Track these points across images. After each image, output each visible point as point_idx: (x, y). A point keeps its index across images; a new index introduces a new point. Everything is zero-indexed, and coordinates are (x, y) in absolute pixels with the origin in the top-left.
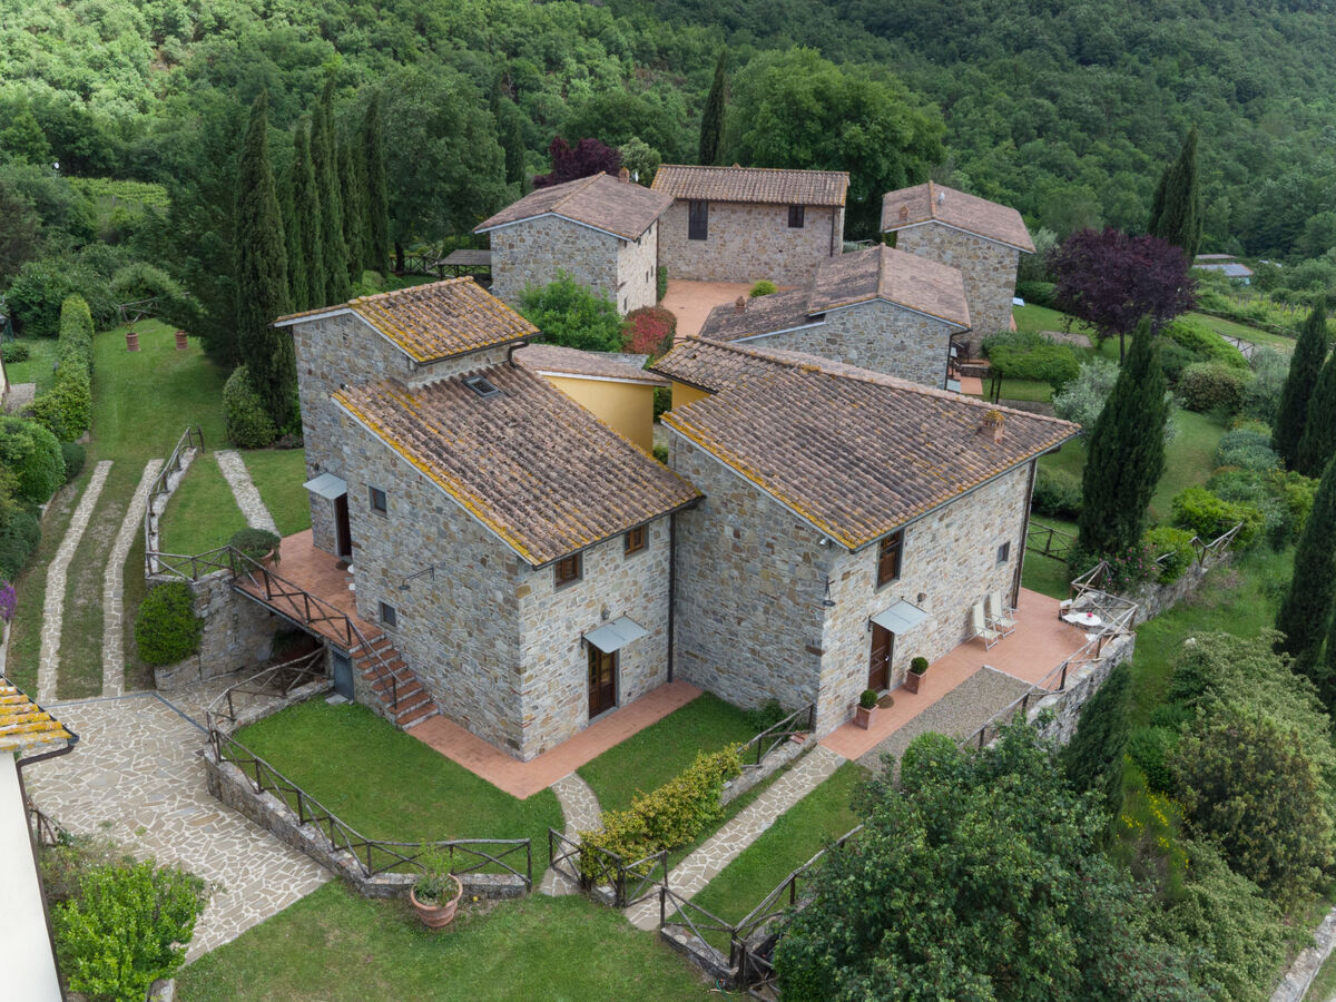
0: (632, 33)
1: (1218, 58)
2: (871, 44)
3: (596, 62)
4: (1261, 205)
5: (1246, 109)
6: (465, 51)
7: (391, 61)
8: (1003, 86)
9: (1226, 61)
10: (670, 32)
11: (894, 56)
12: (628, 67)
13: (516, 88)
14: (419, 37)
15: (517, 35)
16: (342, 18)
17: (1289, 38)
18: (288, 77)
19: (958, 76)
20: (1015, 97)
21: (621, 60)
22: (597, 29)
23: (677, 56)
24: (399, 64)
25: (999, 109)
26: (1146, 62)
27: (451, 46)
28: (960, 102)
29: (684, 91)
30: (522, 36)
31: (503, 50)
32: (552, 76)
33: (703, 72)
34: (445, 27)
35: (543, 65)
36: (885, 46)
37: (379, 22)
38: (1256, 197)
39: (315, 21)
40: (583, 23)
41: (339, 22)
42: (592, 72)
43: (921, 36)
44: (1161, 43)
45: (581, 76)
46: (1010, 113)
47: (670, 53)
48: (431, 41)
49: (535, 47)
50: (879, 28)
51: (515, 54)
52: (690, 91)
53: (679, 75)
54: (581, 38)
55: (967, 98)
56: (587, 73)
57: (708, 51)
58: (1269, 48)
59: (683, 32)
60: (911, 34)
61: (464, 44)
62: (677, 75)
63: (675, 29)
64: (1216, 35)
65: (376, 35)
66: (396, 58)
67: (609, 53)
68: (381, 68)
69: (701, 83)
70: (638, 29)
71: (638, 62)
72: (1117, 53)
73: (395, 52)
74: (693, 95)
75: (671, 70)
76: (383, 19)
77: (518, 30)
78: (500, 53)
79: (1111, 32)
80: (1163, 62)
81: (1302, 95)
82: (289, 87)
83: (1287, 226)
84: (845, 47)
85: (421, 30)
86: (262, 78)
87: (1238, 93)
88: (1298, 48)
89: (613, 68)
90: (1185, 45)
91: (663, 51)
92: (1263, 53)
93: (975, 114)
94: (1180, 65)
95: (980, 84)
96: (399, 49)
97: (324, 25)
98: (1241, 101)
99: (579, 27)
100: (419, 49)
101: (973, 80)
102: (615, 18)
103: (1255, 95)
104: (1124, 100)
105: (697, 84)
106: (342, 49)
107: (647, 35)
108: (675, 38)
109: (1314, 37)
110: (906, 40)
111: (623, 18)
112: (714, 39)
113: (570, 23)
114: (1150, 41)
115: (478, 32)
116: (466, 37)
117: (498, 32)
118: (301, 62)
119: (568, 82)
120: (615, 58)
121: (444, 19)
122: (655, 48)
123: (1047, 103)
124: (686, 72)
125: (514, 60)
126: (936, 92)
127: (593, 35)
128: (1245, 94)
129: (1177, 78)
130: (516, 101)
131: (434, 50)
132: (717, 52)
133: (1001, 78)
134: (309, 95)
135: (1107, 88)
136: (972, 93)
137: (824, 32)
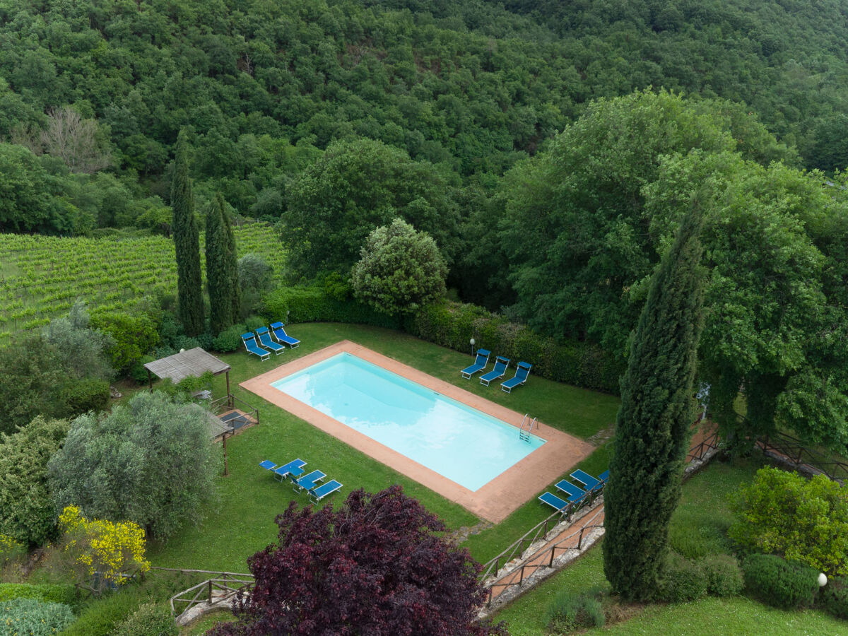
0: (343, 18)
1: (747, 25)
2: (510, 19)
3: (316, 42)
4: (816, 139)
5: (770, 60)
6: (210, 35)
7: (150, 45)
8: (620, 52)
9: (753, 27)
10: (372, 16)
11: (527, 27)
12: (341, 44)
13: (253, 65)
14: (173, 25)
15: (252, 21)
16: (108, 10)
17: (787, 10)
18: (60, 62)
19: (587, 45)
20: (631, 61)
21: (336, 39)
22: (316, 15)
23: (379, 35)
24: (156, 48)
25: (620, 70)
26: (700, 29)
27: (199, 31)
28: (591, 65)
29: (386, 63)
30: (256, 22)
31: (241, 33)
32: (281, 55)
33: (400, 47)
34: (194, 16)
35: (274, 46)
36: (521, 20)
37: (139, 13)
38: (812, 133)
39: (85, 14)
40: (305, 11)
41: (106, 13)
42: (313, 49)
43: (544, 13)
44: (708, 15)
45: (304, 52)
46: (629, 73)
47: (374, 33)
48: (183, 28)
49: (267, 31)
50: (513, 7)
51: (252, 37)
52: (391, 63)
53: (381, 50)
54: (304, 23)
55: (597, 62)
56: (309, 51)
57: (402, 31)
58: (775, 16)
59: (382, 16)
60: (536, 12)
61: (210, 29)
62: (379, 50)
63: (376, 14)
64: (740, 8)
65: (137, 23)
66: (153, 43)
67: (326, 34)
68: (142, 51)
69: (399, 56)
70: (347, 15)
71: (349, 40)
72: (680, 23)
73: (153, 37)
74: (393, 66)
75: (374, 46)
76: (143, 10)
77: (252, 17)
78: (239, 36)
79: (675, 8)
80: (711, 28)
81: (804, 50)
82: (60, 71)
83: (839, 155)
84: (493, 22)
85: (174, 18)
86: (35, 64)
87: (763, 49)
88: (794, 16)
89: (331, 47)
90: (725, 16)
91: (368, 31)
92: (773, 21)
93: (603, 75)
94: (723, 30)
95: (605, 52)
96: (156, 35)
97: (92, 16)
98: (766, 55)
99: (301, 14)
100: (173, 34)
101: (598, 48)
102: (329, 6)
103: (775, 50)
104: (706, 60)
105: (396, 58)
106: (107, 36)
107: (355, 19)
108: (376, 21)
109: (803, 8)
110: (533, 15)
111: (336, 6)
112: (406, 21)
113: (295, 11)
114: (700, 14)
115: (220, 19)
116: (211, 24)
117: (237, 19)
118: (74, 49)
119: (295, 58)
120: (331, 39)
121: (192, 9)
122: (362, 29)
123: (654, 64)
124: (386, 48)
125: (251, 42)
126: (572, 58)
127: (312, 20)
128: (768, 50)
129: (720, 39)
130: (253, 75)
131: (185, 35)
132: (408, 31)
133: (619, 46)
134: (77, 76)
135: (693, 51)
136: (599, 58)
137: (477, 11)
